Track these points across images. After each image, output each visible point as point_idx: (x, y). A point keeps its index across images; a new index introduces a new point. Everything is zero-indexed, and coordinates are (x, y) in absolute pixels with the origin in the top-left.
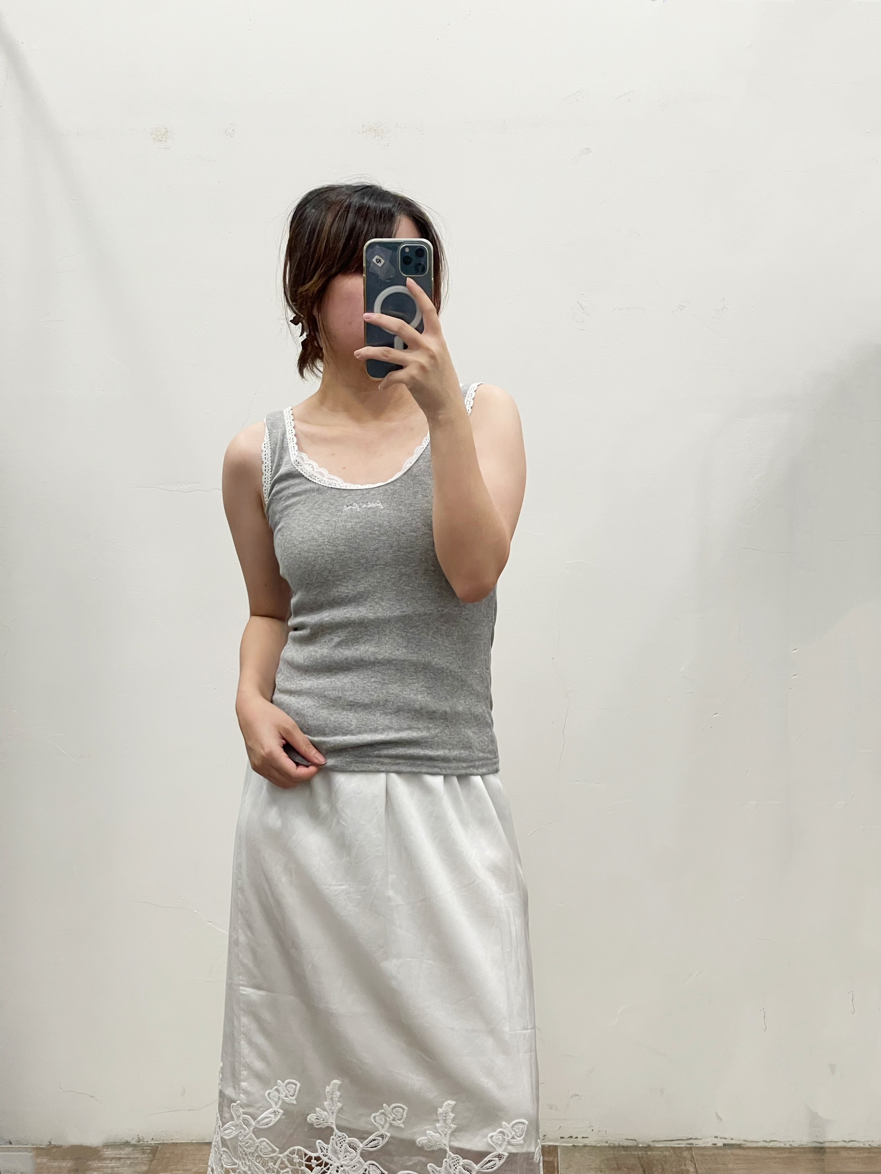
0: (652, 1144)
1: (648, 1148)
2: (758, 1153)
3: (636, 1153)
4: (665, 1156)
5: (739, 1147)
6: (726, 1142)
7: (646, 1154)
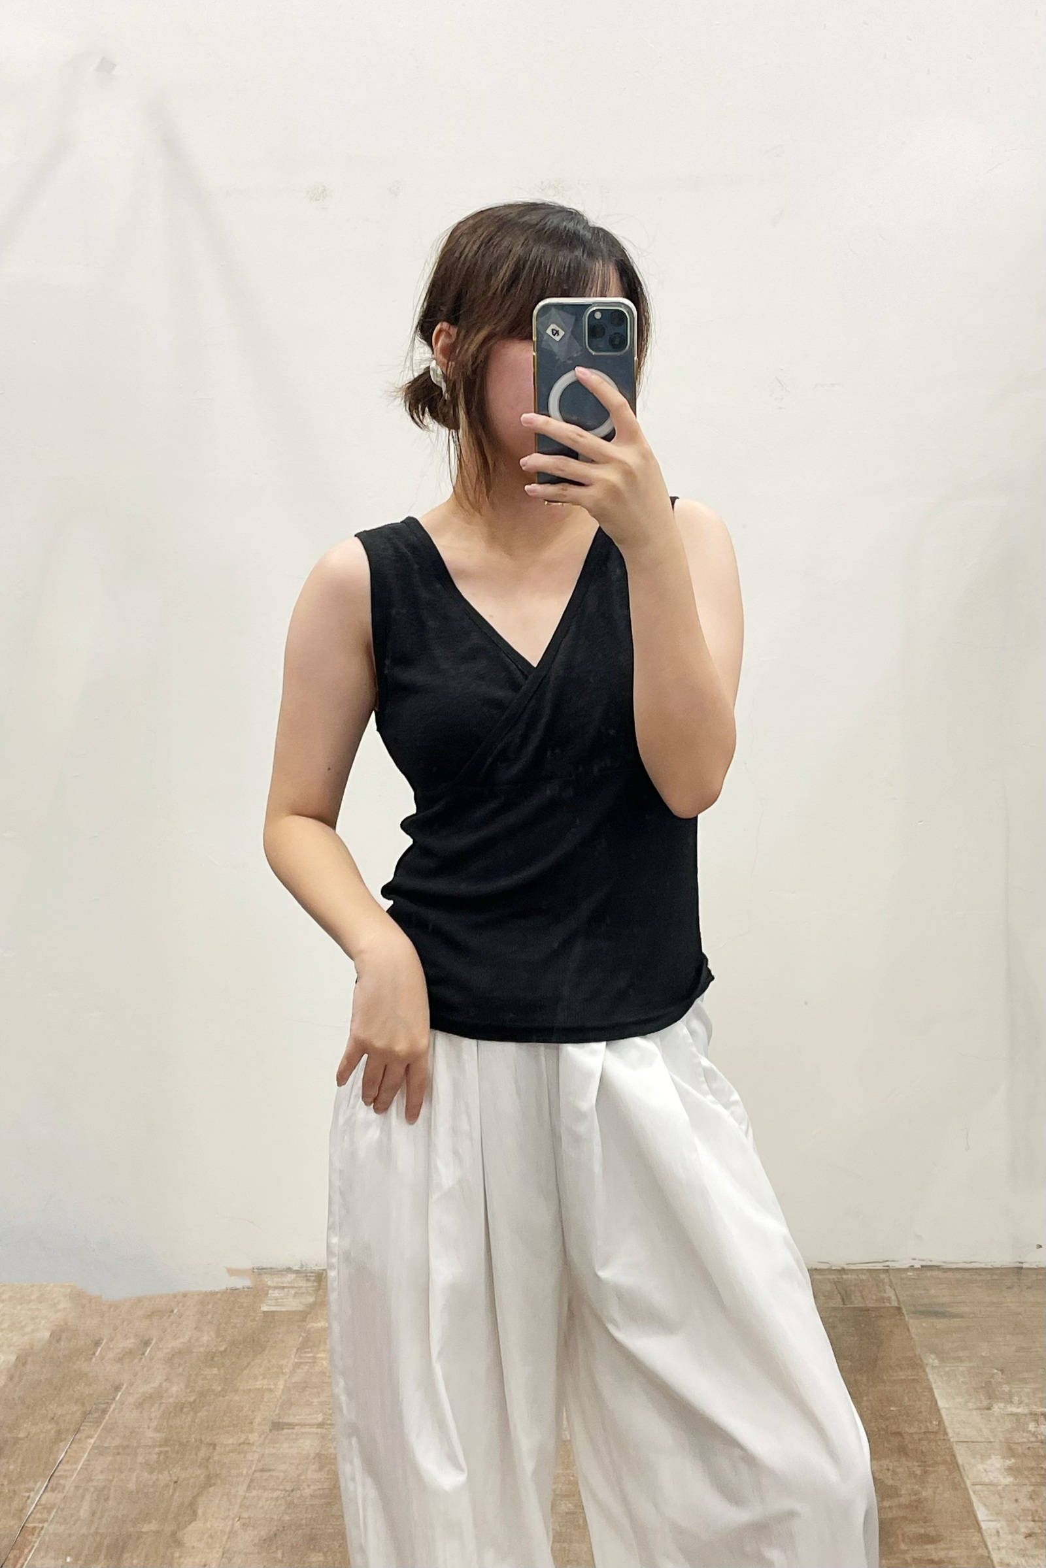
0: (846, 1267)
1: (843, 1271)
2: (958, 1276)
3: (831, 1277)
4: (862, 1281)
5: (938, 1268)
6: (924, 1263)
7: (842, 1278)
